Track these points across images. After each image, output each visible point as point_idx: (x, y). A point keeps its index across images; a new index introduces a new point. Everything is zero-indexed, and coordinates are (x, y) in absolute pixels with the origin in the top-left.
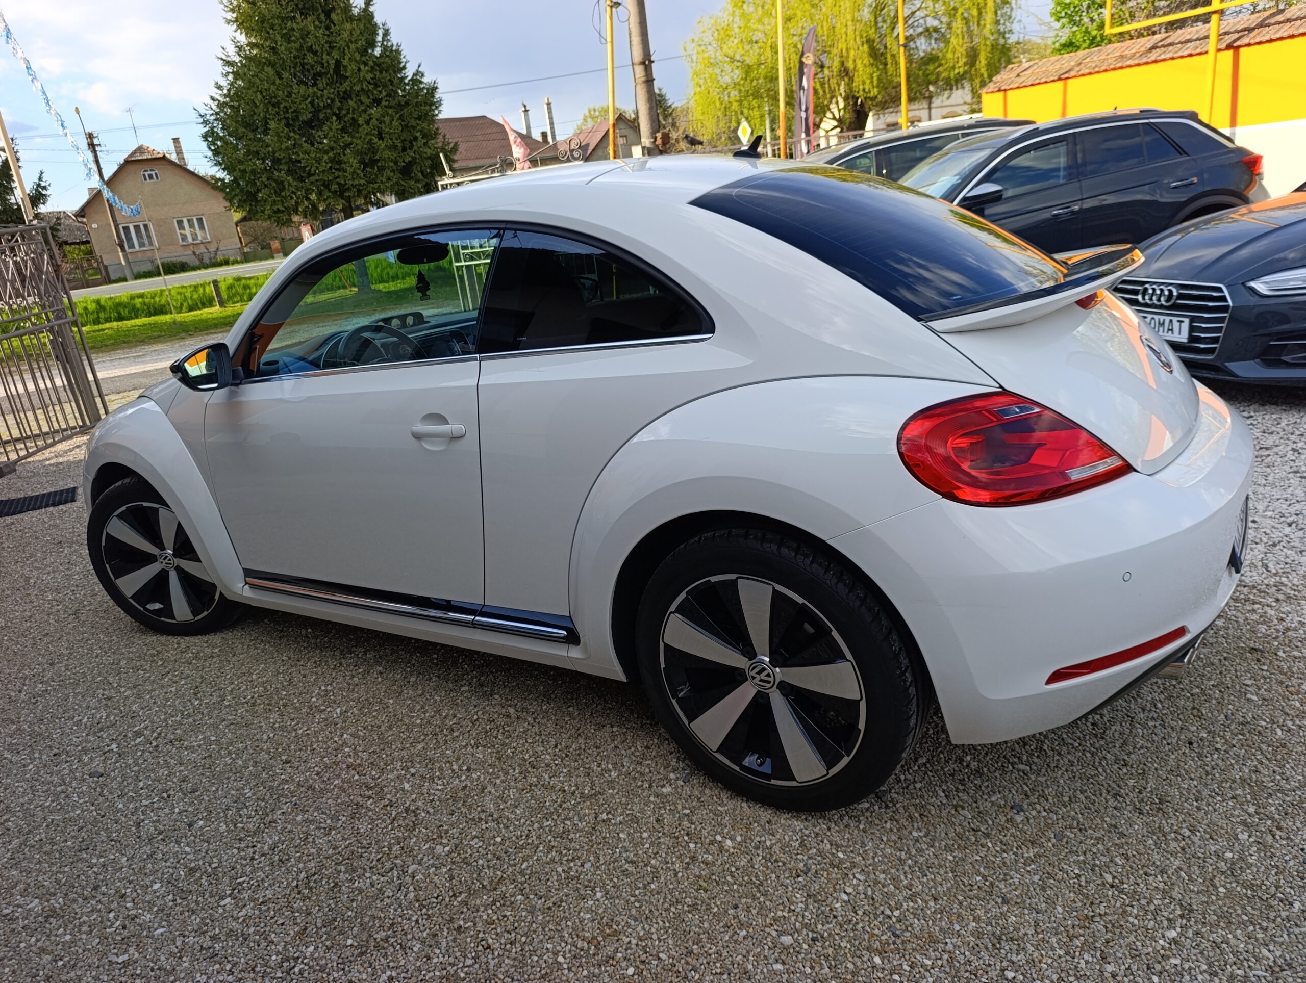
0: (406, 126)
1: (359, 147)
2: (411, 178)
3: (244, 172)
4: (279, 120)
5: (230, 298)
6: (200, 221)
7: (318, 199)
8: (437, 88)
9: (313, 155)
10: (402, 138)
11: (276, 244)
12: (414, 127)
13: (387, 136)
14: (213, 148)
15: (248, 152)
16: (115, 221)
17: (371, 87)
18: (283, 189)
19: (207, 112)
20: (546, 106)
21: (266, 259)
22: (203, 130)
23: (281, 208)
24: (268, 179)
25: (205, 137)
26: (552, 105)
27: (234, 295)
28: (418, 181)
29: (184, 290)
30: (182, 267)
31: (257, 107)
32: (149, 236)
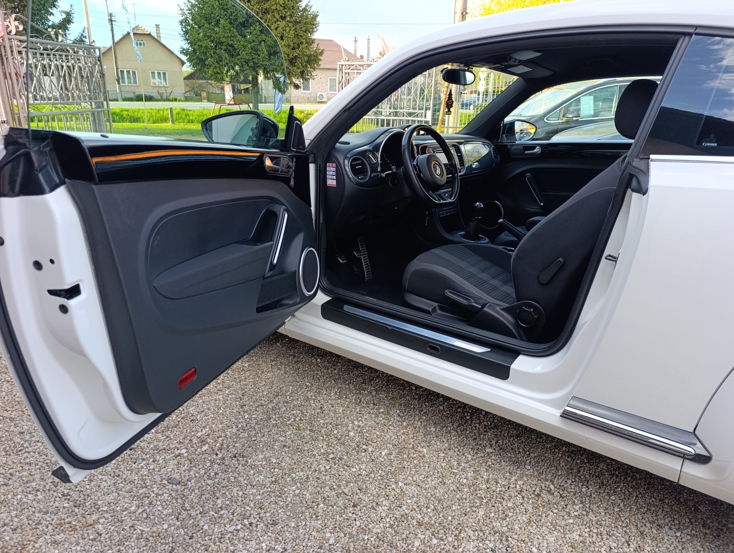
0: (297, 35)
1: (269, 43)
2: (295, 66)
3: (201, 46)
4: (226, 19)
5: (177, 119)
6: (164, 74)
7: (240, 70)
8: (318, 15)
9: (242, 43)
10: (294, 41)
11: (204, 94)
12: (301, 36)
13: (286, 39)
14: (184, 30)
15: (205, 35)
16: (117, 66)
17: (281, 8)
18: (221, 61)
19: (185, 8)
20: (367, 40)
21: (198, 101)
22: (181, 18)
23: (219, 71)
24: (214, 53)
25: (181, 23)
26: (370, 41)
27: (179, 119)
28: (298, 68)
29: (152, 111)
30: (150, 99)
31: (215, 9)
32: (135, 78)
